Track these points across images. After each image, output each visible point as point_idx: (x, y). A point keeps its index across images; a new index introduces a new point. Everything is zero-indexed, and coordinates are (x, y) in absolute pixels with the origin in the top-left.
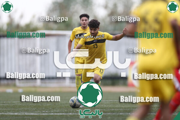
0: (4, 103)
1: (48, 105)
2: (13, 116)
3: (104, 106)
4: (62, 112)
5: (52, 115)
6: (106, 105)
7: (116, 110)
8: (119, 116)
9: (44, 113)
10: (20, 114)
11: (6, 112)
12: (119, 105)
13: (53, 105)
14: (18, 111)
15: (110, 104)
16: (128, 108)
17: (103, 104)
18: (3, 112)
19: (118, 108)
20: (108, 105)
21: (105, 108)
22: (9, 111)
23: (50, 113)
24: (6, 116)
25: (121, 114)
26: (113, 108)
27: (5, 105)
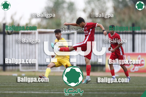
0: (14, 84)
1: (47, 86)
2: (22, 94)
3: (91, 87)
4: (60, 91)
5: (53, 94)
6: (93, 86)
7: (100, 90)
8: (104, 94)
9: (45, 92)
10: (27, 93)
11: (17, 91)
12: (102, 86)
13: (52, 86)
14: (26, 90)
15: (95, 86)
16: (110, 88)
17: (90, 85)
18: (14, 90)
19: (102, 88)
20: (94, 86)
21: (92, 88)
22: (19, 90)
23: (51, 92)
24: (17, 94)
25: (105, 93)
26: (98, 88)
27: (15, 85)
